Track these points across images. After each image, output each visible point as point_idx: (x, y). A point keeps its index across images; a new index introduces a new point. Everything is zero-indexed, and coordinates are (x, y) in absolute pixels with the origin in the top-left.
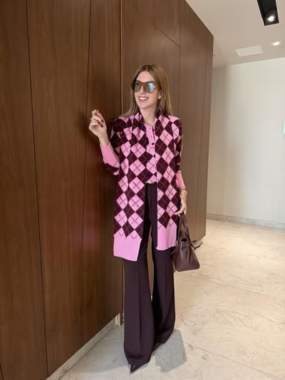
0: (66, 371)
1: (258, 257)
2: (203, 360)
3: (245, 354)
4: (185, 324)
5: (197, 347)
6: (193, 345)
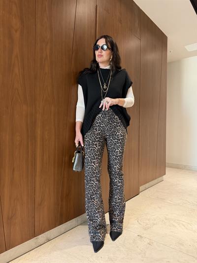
2: (148, 245)
3: (183, 245)
4: (139, 223)
5: (145, 238)
6: (142, 236)
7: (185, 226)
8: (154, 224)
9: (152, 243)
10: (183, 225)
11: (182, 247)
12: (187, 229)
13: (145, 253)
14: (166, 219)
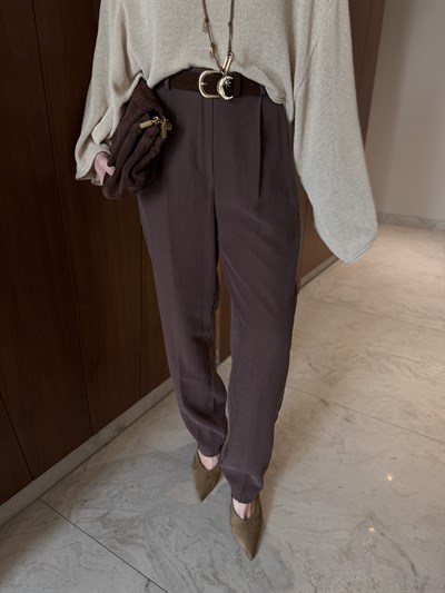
0: (122, 430)
2: (345, 422)
3: (416, 417)
4: (314, 369)
5: (335, 404)
6: (328, 400)
7: (411, 371)
8: (347, 370)
9: (353, 416)
10: (409, 368)
11: (415, 422)
12: (416, 376)
13: (342, 444)
14: (370, 355)
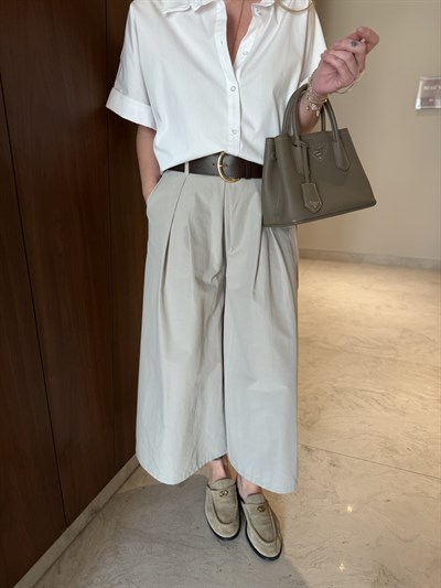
1: (378, 307)
2: (331, 468)
3: (397, 452)
5: (318, 449)
6: (310, 445)
10: (376, 401)
11: (396, 457)
12: (385, 408)
13: (335, 492)
14: (337, 392)
